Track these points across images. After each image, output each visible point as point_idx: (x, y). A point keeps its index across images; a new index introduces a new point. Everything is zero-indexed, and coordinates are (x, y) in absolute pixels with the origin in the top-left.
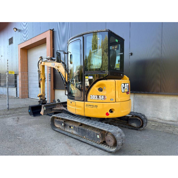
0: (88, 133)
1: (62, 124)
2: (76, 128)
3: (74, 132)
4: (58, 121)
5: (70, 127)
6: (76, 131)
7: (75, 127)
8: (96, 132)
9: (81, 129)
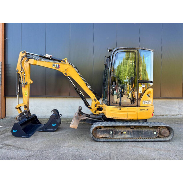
0: (145, 132)
1: (110, 132)
2: (131, 132)
3: (128, 136)
4: (103, 130)
5: (122, 133)
6: (131, 134)
7: (128, 131)
8: (153, 130)
9: (137, 131)
